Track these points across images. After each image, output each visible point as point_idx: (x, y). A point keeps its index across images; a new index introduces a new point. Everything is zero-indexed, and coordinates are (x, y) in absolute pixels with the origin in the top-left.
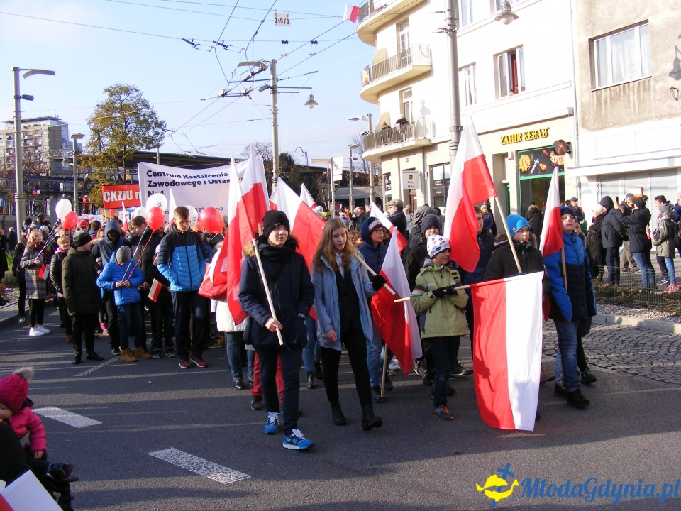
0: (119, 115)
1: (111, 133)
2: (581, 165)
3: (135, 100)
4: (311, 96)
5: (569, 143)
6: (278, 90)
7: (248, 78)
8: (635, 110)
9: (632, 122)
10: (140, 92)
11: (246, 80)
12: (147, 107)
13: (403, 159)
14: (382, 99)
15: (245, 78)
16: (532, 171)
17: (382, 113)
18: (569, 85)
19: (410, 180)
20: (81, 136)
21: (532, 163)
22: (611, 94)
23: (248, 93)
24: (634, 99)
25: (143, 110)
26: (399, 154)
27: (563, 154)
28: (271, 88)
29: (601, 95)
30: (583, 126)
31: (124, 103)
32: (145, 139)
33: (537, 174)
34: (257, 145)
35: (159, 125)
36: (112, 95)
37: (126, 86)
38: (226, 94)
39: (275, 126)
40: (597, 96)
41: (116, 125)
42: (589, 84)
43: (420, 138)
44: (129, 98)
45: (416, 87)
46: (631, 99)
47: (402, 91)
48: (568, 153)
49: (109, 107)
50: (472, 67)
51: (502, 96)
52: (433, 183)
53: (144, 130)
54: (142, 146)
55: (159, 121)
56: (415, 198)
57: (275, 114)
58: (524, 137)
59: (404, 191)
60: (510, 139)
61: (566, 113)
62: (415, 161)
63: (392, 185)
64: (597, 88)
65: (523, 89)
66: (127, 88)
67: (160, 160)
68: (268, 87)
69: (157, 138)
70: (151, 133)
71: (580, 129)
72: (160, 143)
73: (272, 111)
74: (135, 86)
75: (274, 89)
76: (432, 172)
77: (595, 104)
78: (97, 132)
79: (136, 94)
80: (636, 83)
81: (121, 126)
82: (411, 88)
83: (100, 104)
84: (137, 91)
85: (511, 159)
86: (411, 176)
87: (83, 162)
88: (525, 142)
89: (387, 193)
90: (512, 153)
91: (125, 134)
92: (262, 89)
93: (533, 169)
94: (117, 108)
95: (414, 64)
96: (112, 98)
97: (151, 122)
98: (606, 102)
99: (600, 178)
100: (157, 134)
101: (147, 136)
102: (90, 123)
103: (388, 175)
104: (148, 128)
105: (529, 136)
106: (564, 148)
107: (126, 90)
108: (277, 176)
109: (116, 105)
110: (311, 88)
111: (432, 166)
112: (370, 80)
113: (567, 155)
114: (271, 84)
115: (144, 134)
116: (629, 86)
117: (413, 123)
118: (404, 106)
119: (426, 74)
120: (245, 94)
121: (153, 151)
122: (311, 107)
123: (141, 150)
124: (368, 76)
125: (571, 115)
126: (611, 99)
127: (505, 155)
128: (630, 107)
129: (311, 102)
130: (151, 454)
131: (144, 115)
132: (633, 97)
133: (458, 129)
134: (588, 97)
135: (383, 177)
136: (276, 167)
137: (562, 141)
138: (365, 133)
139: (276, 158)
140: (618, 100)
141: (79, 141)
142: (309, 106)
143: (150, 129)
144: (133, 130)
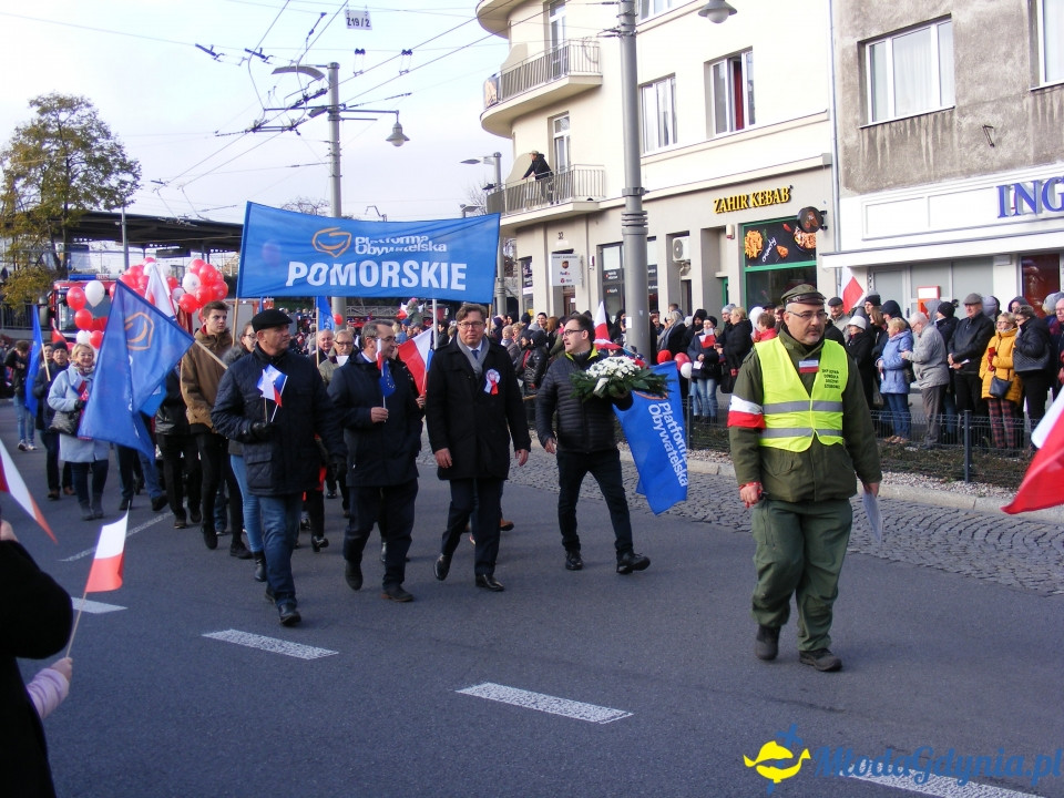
0: (55, 147)
1: (41, 179)
2: (843, 249)
3: (85, 122)
4: (398, 127)
5: (824, 212)
6: (342, 114)
7: (298, 104)
8: (928, 161)
9: (924, 180)
11: (294, 107)
12: (107, 135)
13: (553, 235)
14: (520, 130)
16: (764, 257)
17: (518, 154)
18: (824, 116)
19: (564, 270)
21: (765, 245)
22: (891, 134)
23: (295, 126)
24: (927, 143)
25: (100, 140)
26: (546, 224)
27: (813, 230)
28: (329, 111)
29: (876, 136)
30: (847, 185)
31: (67, 126)
32: (102, 192)
33: (774, 262)
34: (300, 204)
35: (127, 167)
36: (43, 111)
37: (69, 96)
38: (259, 127)
39: (337, 176)
40: (870, 137)
41: (51, 165)
42: (858, 117)
43: (581, 199)
44: (73, 118)
45: (578, 113)
46: (923, 143)
47: (556, 117)
48: (822, 228)
49: (37, 134)
50: (668, 81)
51: (717, 132)
52: (604, 274)
53: (101, 176)
54: (96, 203)
55: (128, 160)
56: (573, 300)
57: (336, 155)
58: (752, 200)
60: (729, 203)
61: (819, 162)
62: (573, 238)
63: (535, 277)
64: (871, 123)
65: (752, 121)
66: (71, 100)
67: (128, 227)
68: (322, 109)
69: (124, 190)
70: (113, 182)
71: (842, 189)
72: (128, 199)
73: (331, 151)
74: (85, 98)
75: (334, 112)
76: (601, 255)
77: (866, 148)
78: (14, 176)
79: (85, 111)
80: (931, 117)
81: (60, 168)
82: (568, 112)
83: (22, 127)
84: (88, 106)
85: (731, 237)
86: (567, 262)
88: (753, 209)
89: (526, 291)
90: (733, 228)
91: (67, 181)
92: (313, 115)
93: (767, 254)
94: (52, 136)
95: (573, 73)
96: (43, 117)
97: (111, 162)
98: (883, 146)
99: (873, 270)
100: (124, 182)
101: (106, 185)
103: (528, 260)
104: (107, 173)
105: (760, 199)
106: (815, 219)
107: (68, 104)
109: (50, 130)
111: (602, 247)
112: (498, 99)
113: (820, 232)
115: (101, 182)
116: (919, 121)
117: (569, 173)
118: (555, 145)
119: (591, 91)
120: (291, 128)
121: (116, 211)
122: (396, 146)
123: (95, 209)
124: (495, 93)
125: (827, 166)
126: (892, 142)
127: (722, 230)
128: (920, 155)
129: (398, 137)
130: (207, 635)
131: (102, 148)
132: (926, 140)
133: (637, 192)
134: (855, 137)
135: (519, 263)
137: (812, 209)
138: (490, 187)
140: (902, 143)
142: (390, 143)
143: (111, 173)
144: (81, 175)
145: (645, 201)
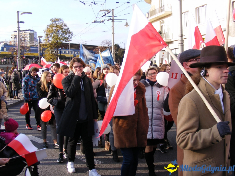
0: (55, 29)
1: (53, 36)
3: (61, 24)
4: (127, 23)
6: (115, 20)
7: (104, 16)
10: (63, 21)
11: (103, 17)
12: (66, 26)
15: (103, 16)
18: (224, 19)
20: (41, 37)
23: (103, 21)
25: (64, 27)
28: (112, 20)
31: (57, 24)
32: (65, 38)
34: (106, 41)
35: (70, 33)
36: (53, 21)
37: (58, 18)
38: (95, 21)
39: (113, 34)
41: (55, 33)
42: (232, 19)
43: (167, 39)
44: (59, 23)
45: (166, 20)
47: (161, 21)
49: (52, 26)
50: (187, 12)
51: (198, 23)
54: (64, 40)
55: (70, 31)
57: (113, 29)
59: (161, 58)
63: (156, 56)
67: (70, 46)
68: (111, 19)
69: (69, 38)
70: (67, 36)
72: (71, 40)
73: (112, 28)
74: (62, 19)
78: (47, 35)
79: (62, 21)
81: (56, 33)
82: (164, 20)
83: (49, 25)
84: (62, 20)
86: (164, 53)
87: (42, 46)
89: (155, 59)
91: (58, 36)
92: (109, 20)
94: (55, 27)
95: (165, 11)
96: (53, 23)
97: (67, 32)
100: (69, 36)
102: (45, 32)
104: (66, 34)
107: (58, 20)
108: (113, 52)
109: (54, 25)
110: (127, 20)
111: (172, 49)
112: (149, 17)
114: (112, 18)
115: (65, 36)
117: (164, 33)
118: (161, 27)
119: (170, 15)
120: (102, 22)
121: (68, 42)
122: (127, 27)
123: (64, 42)
125: (225, 31)
129: (127, 25)
131: (65, 29)
133: (182, 36)
134: (231, 24)
136: (113, 49)
139: (113, 46)
141: (40, 38)
142: (126, 26)
143: (67, 34)
144: (60, 35)
145: (184, 39)
